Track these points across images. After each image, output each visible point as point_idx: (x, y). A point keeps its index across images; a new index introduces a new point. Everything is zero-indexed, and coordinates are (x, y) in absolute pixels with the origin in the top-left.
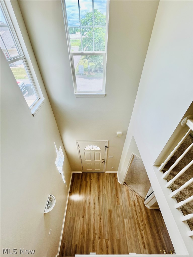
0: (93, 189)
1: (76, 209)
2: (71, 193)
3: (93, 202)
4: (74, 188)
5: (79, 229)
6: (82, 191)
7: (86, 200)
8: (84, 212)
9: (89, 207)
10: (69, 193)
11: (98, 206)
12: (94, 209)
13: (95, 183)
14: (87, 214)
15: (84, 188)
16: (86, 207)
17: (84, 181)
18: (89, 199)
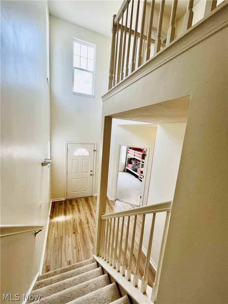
0: (82, 209)
1: (62, 229)
2: (51, 217)
3: (84, 218)
4: (57, 212)
5: (70, 245)
6: (68, 213)
7: (75, 219)
8: (75, 228)
9: (81, 223)
10: (49, 218)
11: (92, 220)
12: (88, 223)
13: (83, 204)
14: (80, 229)
15: (71, 211)
16: (76, 224)
17: (69, 206)
18: (80, 217)
